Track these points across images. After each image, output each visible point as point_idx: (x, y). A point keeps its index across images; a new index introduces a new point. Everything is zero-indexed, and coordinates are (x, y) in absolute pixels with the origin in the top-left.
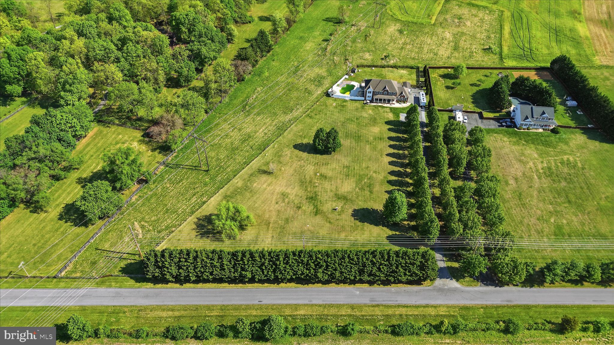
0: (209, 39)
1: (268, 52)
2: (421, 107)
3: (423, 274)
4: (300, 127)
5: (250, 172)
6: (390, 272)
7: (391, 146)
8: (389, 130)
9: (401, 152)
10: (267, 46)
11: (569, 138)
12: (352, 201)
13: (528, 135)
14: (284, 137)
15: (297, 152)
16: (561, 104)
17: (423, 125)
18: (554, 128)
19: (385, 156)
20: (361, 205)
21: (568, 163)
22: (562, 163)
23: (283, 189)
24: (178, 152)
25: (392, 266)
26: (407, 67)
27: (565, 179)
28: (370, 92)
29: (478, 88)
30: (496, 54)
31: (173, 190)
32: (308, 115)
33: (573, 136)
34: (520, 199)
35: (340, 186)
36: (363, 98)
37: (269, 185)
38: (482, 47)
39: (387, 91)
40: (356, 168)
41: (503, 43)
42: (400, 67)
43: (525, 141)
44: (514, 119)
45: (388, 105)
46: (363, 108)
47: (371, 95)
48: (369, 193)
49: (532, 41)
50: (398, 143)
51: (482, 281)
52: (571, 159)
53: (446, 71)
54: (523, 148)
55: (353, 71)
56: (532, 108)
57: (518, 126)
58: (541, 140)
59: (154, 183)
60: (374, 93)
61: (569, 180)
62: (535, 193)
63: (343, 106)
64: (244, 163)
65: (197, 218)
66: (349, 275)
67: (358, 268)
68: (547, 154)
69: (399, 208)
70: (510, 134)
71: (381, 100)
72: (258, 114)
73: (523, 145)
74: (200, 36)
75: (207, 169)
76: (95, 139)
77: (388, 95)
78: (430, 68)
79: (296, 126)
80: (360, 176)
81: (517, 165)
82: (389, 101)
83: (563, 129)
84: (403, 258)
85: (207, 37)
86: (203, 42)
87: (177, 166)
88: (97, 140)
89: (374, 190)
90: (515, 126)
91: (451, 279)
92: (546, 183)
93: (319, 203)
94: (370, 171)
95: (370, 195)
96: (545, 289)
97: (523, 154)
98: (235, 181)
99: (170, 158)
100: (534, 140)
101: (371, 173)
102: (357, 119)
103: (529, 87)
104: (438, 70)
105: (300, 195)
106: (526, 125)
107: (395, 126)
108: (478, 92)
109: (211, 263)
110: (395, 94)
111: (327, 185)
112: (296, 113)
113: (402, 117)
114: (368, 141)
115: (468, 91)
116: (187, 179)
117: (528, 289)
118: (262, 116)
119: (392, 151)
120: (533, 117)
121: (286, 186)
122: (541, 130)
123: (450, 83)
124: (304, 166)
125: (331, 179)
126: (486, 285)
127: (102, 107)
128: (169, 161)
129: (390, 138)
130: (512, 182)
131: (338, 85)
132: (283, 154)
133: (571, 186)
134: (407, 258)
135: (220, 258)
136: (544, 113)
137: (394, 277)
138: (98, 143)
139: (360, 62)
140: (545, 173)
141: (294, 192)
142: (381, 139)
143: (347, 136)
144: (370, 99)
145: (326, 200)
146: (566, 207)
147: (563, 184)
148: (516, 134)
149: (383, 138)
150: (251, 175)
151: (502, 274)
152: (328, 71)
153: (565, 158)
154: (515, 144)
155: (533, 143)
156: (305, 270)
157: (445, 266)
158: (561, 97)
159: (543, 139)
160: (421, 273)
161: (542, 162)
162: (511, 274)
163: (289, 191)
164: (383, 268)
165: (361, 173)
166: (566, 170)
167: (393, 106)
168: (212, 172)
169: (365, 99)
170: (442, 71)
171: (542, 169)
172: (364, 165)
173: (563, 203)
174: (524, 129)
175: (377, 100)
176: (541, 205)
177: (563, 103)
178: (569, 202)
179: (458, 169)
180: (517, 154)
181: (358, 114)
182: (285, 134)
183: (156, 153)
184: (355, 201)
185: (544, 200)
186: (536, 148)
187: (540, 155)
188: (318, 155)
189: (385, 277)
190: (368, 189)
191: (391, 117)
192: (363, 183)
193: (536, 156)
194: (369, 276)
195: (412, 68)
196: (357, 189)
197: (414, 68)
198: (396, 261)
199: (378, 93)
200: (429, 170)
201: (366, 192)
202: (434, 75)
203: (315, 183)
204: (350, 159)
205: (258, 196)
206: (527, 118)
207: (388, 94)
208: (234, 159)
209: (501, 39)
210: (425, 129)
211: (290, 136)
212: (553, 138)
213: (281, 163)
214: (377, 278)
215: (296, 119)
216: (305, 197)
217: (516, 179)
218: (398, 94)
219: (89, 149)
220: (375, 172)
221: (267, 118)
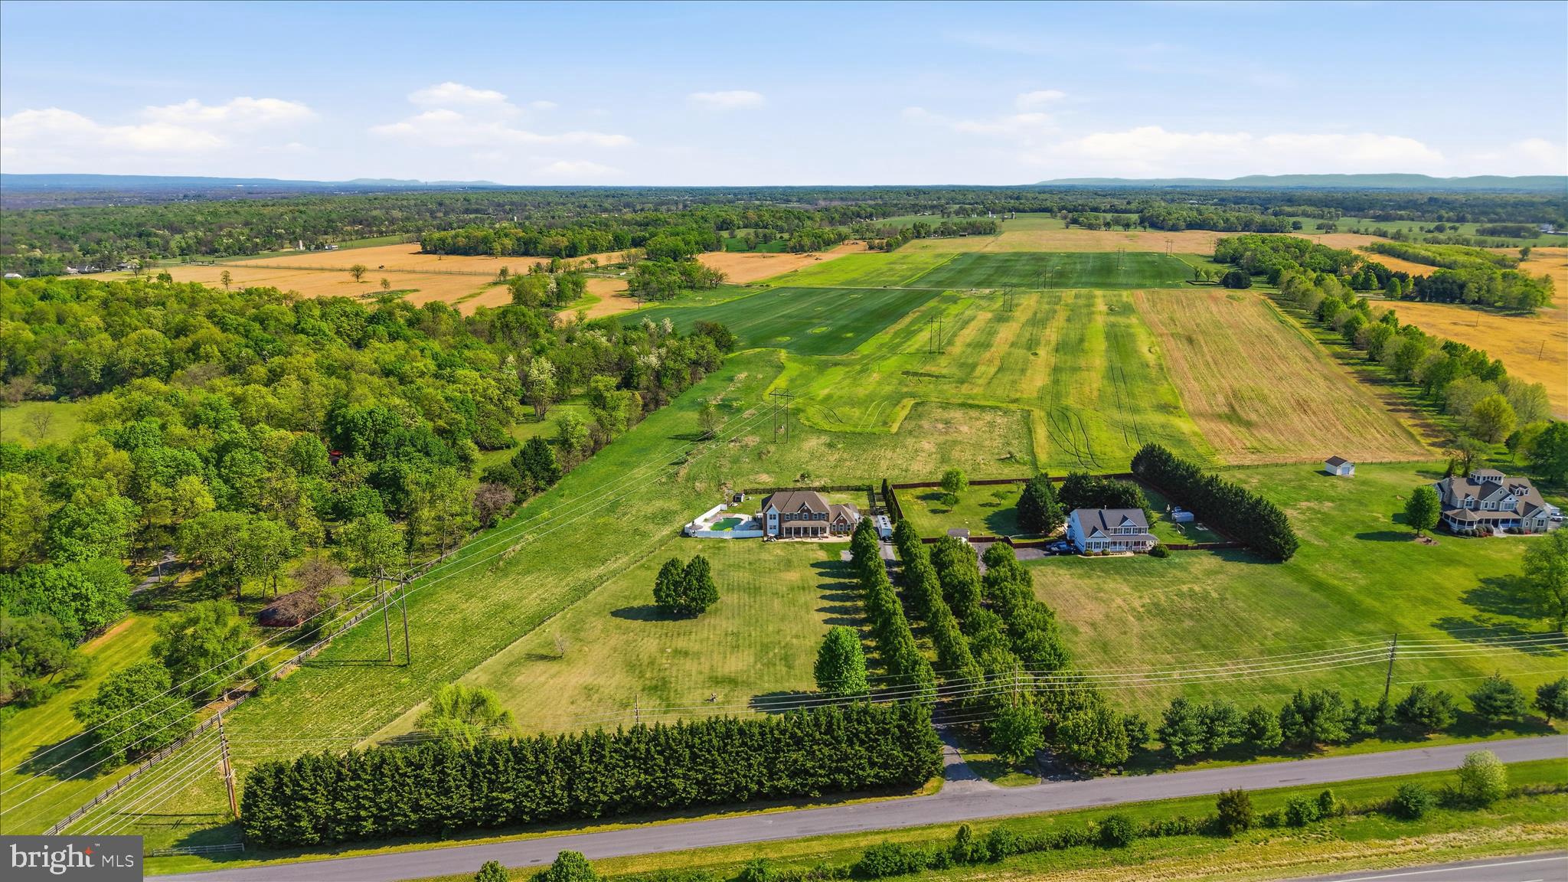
0: (419, 451)
1: (551, 482)
2: (884, 539)
3: (911, 759)
4: (623, 584)
5: (507, 661)
6: (837, 761)
7: (823, 597)
8: (821, 574)
9: (848, 604)
10: (548, 470)
11: (1188, 563)
12: (747, 684)
13: (1106, 562)
14: (586, 602)
15: (618, 620)
16: (1163, 519)
17: (890, 564)
18: (1154, 548)
19: (815, 613)
20: (769, 686)
21: (1192, 595)
22: (1180, 595)
23: (589, 680)
24: (335, 641)
25: (839, 742)
26: (848, 489)
27: (1191, 616)
28: (773, 517)
29: (996, 509)
30: (1025, 464)
31: (318, 702)
32: (643, 566)
33: (1196, 560)
34: (1105, 652)
35: (720, 664)
36: (761, 533)
37: (553, 677)
38: (997, 457)
39: (808, 511)
40: (753, 634)
41: (1037, 450)
42: (833, 489)
43: (1103, 571)
44: (1073, 542)
45: (815, 540)
46: (761, 547)
47: (776, 522)
48: (784, 669)
49: (1091, 443)
50: (840, 592)
51: (1045, 776)
52: (1197, 588)
53: (928, 490)
54: (1100, 581)
55: (737, 499)
56: (1100, 513)
57: (1083, 549)
58: (1134, 568)
59: (272, 694)
60: (782, 518)
61: (1195, 615)
62: (1135, 640)
63: (719, 548)
64: (494, 648)
65: (378, 743)
66: (745, 776)
67: (766, 759)
68: (1151, 586)
69: (847, 657)
70: (1070, 565)
71: (797, 532)
72: (528, 572)
73: (1099, 577)
74: (400, 443)
75: (406, 662)
76: (125, 637)
77: (811, 519)
78: (895, 487)
79: (614, 583)
80: (762, 645)
81: (1090, 605)
82: (815, 533)
83: (1175, 552)
84: (859, 722)
85: (414, 446)
86: (407, 454)
87: (331, 663)
88: (131, 638)
89: (797, 662)
90: (1078, 551)
91: (979, 779)
92: (1154, 625)
93: (672, 694)
94: (785, 637)
95: (788, 673)
96: (1178, 774)
97: (1101, 590)
98: (471, 676)
99: (314, 652)
100: (1121, 568)
101: (788, 639)
102: (750, 563)
103: (1091, 491)
104: (912, 491)
105: (628, 686)
106: (1097, 545)
107: (832, 568)
108: (996, 514)
109: (416, 776)
110: (824, 516)
111: (690, 665)
112: (612, 566)
113: (846, 556)
114: (777, 593)
115: (977, 514)
116: (356, 681)
117: (1144, 777)
118: (535, 575)
119: (827, 604)
120: (1106, 528)
121: (591, 676)
122: (1129, 554)
123: (937, 505)
124: (635, 641)
125: (697, 655)
126: (1055, 780)
127: (149, 587)
128: (311, 658)
129: (822, 587)
130: (1084, 629)
131: (706, 520)
132: (587, 626)
133: (1204, 624)
134: (869, 719)
135: (439, 761)
136: (1125, 519)
137: (848, 773)
138: (134, 642)
139: (748, 487)
140: (1149, 612)
141: (614, 681)
142: (804, 588)
143: (730, 589)
144: (777, 531)
145: (689, 688)
146: (1199, 655)
147: (1188, 624)
148: (1082, 563)
149: (809, 587)
150: (511, 664)
151: (1080, 744)
152: (683, 503)
153: (1185, 588)
154: (1080, 576)
155: (1118, 573)
156: (642, 776)
157: (963, 761)
158: (1162, 510)
159: (1136, 566)
160: (905, 755)
161: (1140, 597)
162: (1097, 740)
163: (601, 681)
164: (820, 750)
165: (765, 641)
166: (1189, 604)
167: (825, 540)
168: (415, 667)
169: (766, 534)
170: (919, 491)
171: (1143, 606)
172: (771, 628)
173: (1193, 650)
174: (1096, 554)
175: (789, 531)
176: (1149, 656)
177: (1168, 517)
178: (1204, 647)
179: (967, 608)
180: (1089, 590)
181: (753, 558)
182: (590, 596)
183: (281, 648)
184: (755, 683)
185: (1154, 650)
186: (1125, 580)
187: (1135, 588)
188: (666, 622)
189: (828, 776)
190: (783, 662)
191: (822, 556)
192: (771, 654)
193: (1128, 590)
194: (791, 777)
195: (858, 489)
196: (759, 666)
197: (863, 490)
198: (846, 729)
199: (791, 517)
200: (911, 624)
201: (778, 668)
202: (903, 498)
203: (662, 664)
204: (737, 621)
205: (525, 695)
206: (1095, 530)
207: (811, 517)
208: (469, 644)
209: (1032, 445)
210: (896, 569)
211: (600, 599)
212: (1156, 563)
213: (581, 640)
214: (810, 781)
215: (614, 573)
216: (640, 688)
217: (1093, 625)
218: (831, 517)
219: (109, 652)
220: (797, 637)
221: (547, 577)
